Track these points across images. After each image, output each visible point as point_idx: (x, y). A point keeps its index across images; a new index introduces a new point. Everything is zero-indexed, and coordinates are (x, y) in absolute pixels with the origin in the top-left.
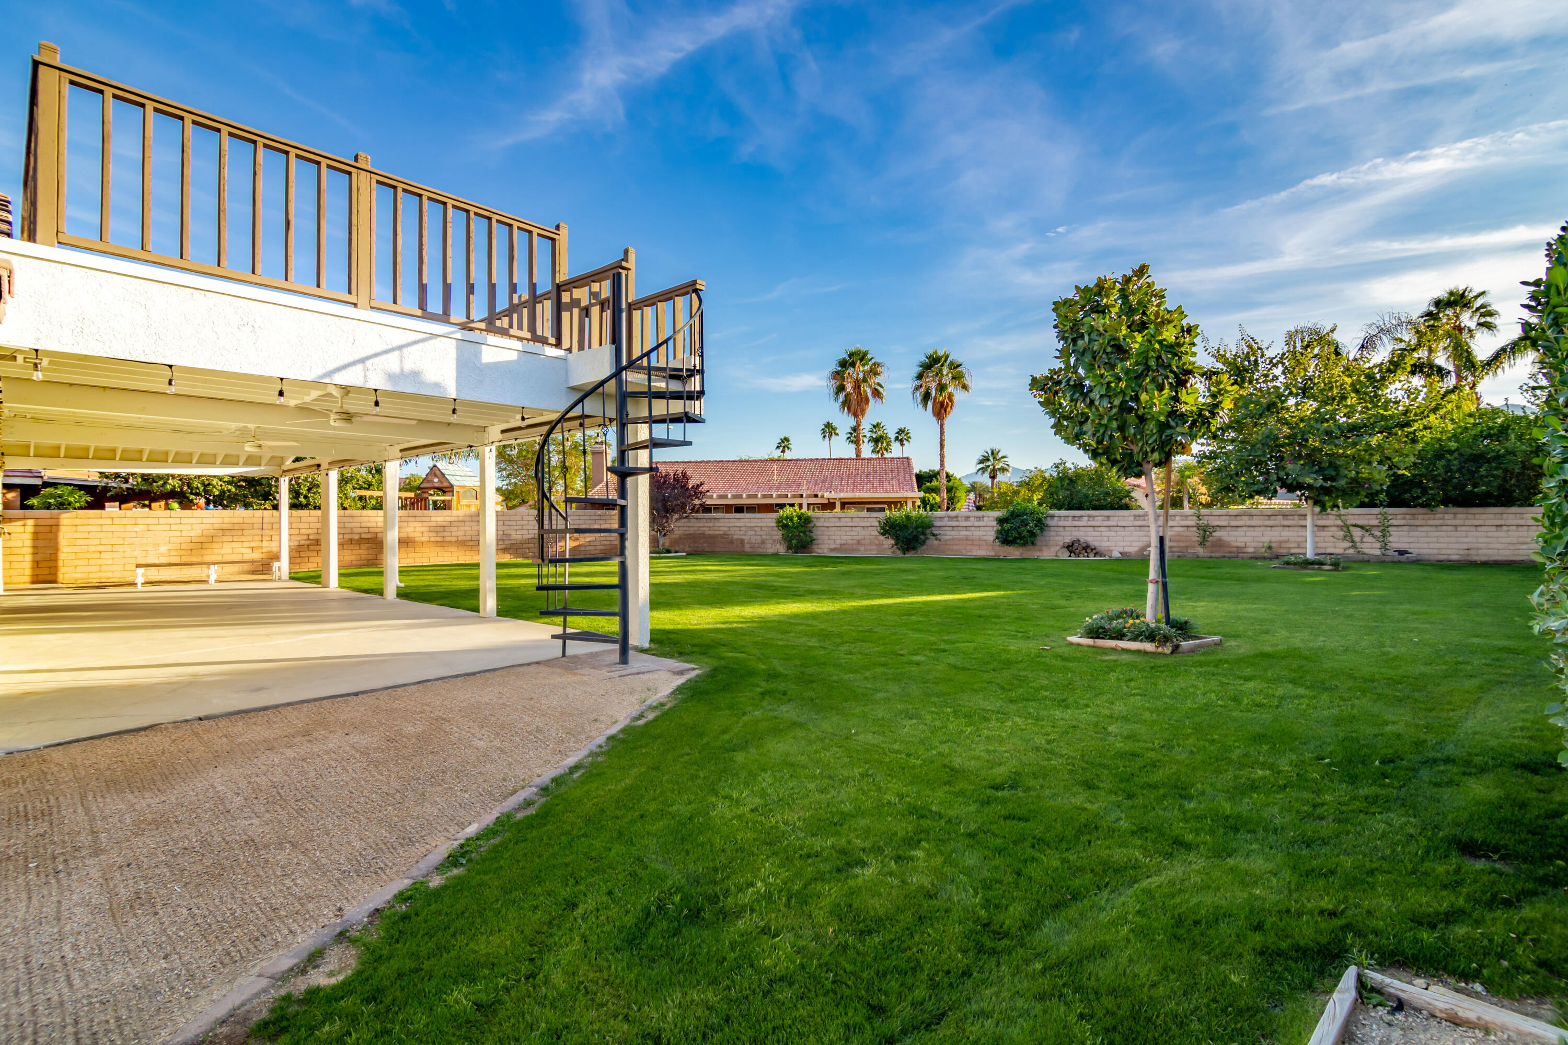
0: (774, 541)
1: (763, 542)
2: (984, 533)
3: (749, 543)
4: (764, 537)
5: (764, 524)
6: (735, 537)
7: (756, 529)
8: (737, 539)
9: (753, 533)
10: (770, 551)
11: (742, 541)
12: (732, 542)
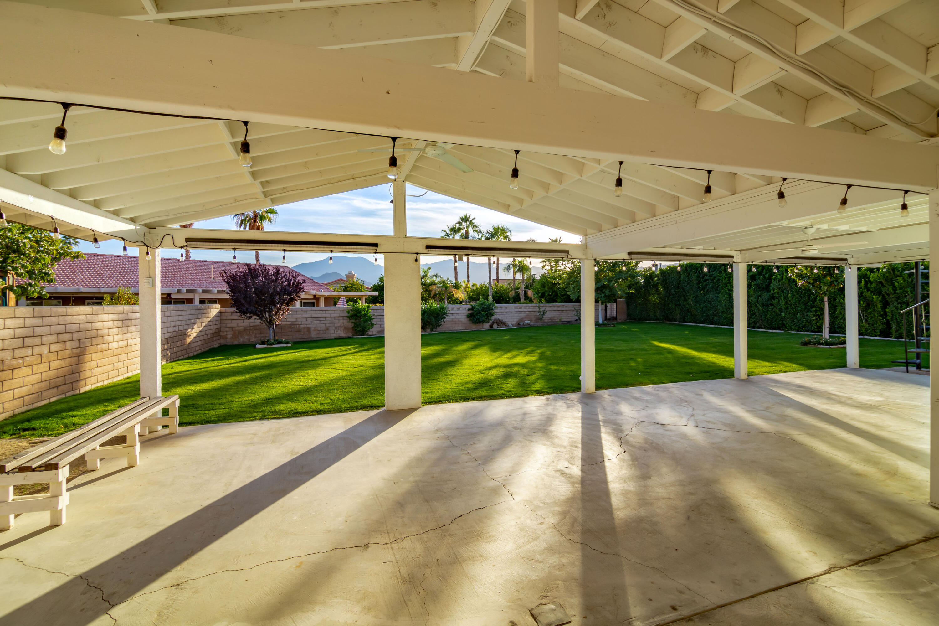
0: (336, 328)
1: (327, 329)
2: (460, 317)
3: (315, 330)
4: (328, 325)
5: (328, 315)
6: (302, 326)
7: (321, 319)
8: (304, 328)
9: (318, 322)
10: (333, 336)
11: (309, 330)
12: (299, 331)
